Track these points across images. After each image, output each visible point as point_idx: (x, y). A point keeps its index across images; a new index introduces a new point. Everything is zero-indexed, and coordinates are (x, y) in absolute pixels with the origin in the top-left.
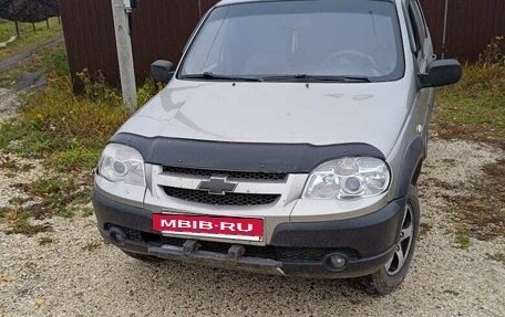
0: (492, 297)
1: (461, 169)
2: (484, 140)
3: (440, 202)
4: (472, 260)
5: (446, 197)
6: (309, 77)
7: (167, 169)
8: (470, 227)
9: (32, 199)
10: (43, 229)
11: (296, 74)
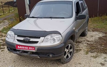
0: (88, 65)
1: (94, 38)
2: (101, 32)
3: (86, 45)
4: (87, 57)
5: (88, 44)
6: (52, 17)
7: (18, 36)
8: (90, 50)
9: (3, 42)
10: (3, 48)
11: (50, 17)
